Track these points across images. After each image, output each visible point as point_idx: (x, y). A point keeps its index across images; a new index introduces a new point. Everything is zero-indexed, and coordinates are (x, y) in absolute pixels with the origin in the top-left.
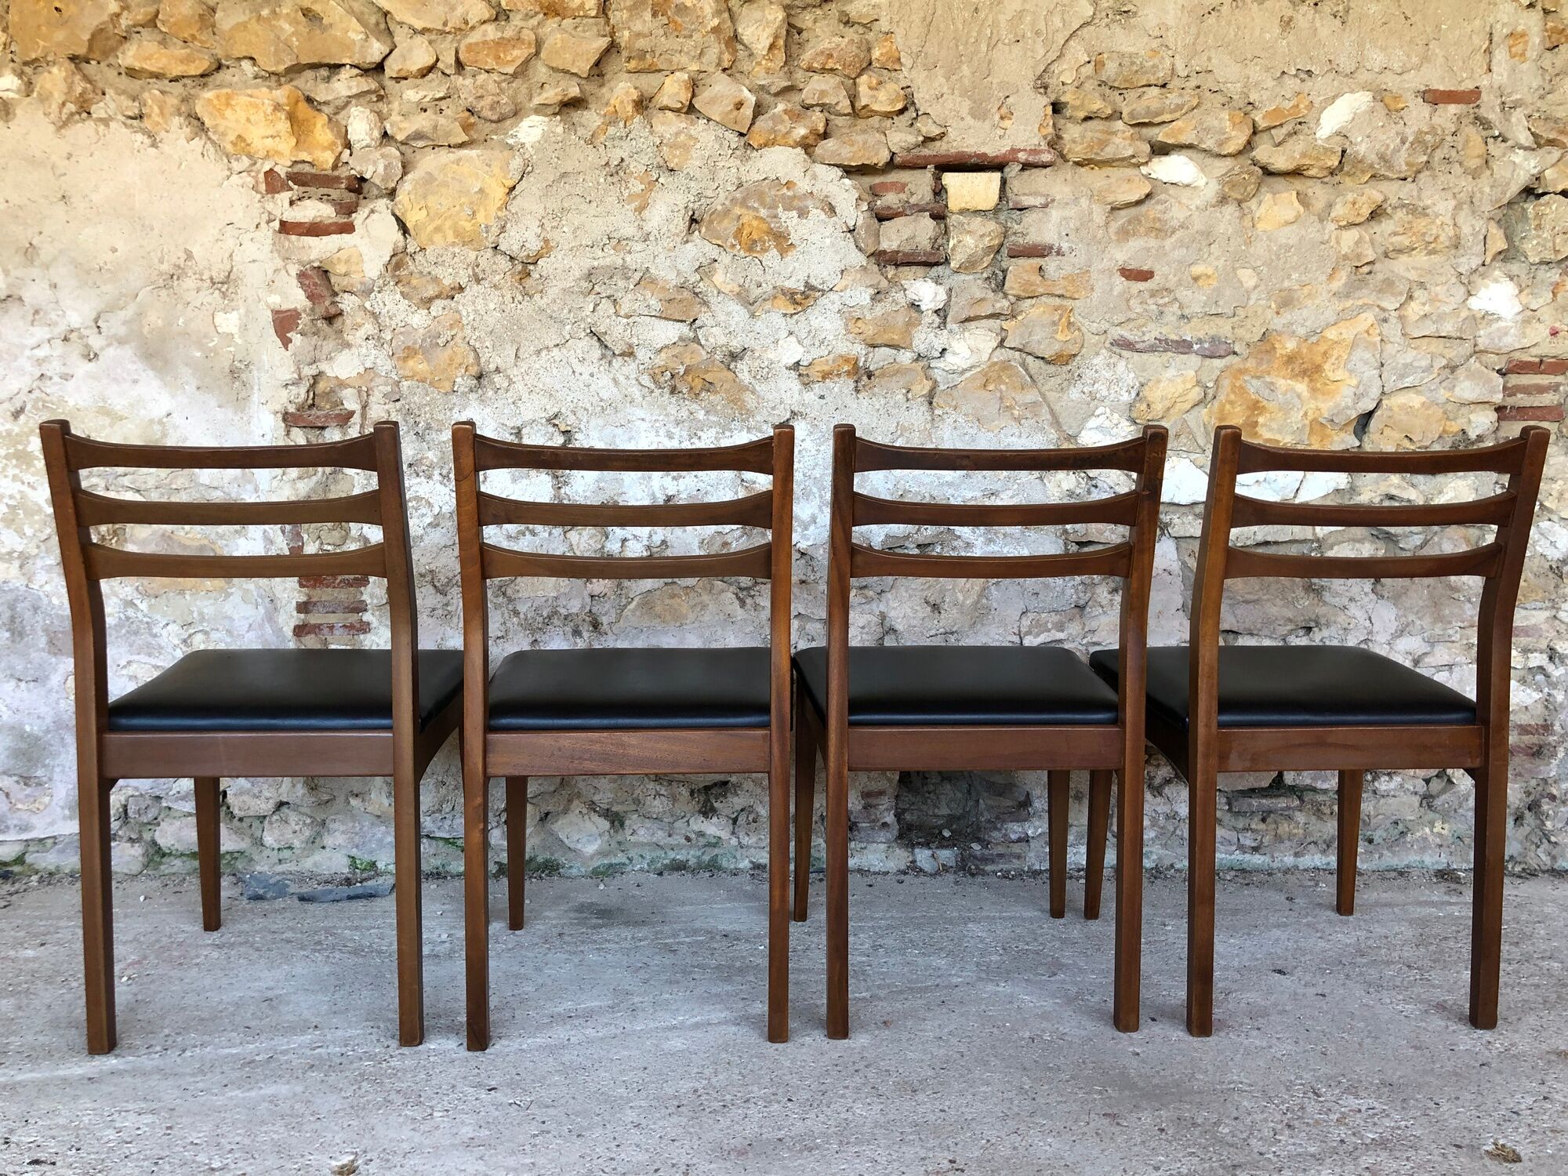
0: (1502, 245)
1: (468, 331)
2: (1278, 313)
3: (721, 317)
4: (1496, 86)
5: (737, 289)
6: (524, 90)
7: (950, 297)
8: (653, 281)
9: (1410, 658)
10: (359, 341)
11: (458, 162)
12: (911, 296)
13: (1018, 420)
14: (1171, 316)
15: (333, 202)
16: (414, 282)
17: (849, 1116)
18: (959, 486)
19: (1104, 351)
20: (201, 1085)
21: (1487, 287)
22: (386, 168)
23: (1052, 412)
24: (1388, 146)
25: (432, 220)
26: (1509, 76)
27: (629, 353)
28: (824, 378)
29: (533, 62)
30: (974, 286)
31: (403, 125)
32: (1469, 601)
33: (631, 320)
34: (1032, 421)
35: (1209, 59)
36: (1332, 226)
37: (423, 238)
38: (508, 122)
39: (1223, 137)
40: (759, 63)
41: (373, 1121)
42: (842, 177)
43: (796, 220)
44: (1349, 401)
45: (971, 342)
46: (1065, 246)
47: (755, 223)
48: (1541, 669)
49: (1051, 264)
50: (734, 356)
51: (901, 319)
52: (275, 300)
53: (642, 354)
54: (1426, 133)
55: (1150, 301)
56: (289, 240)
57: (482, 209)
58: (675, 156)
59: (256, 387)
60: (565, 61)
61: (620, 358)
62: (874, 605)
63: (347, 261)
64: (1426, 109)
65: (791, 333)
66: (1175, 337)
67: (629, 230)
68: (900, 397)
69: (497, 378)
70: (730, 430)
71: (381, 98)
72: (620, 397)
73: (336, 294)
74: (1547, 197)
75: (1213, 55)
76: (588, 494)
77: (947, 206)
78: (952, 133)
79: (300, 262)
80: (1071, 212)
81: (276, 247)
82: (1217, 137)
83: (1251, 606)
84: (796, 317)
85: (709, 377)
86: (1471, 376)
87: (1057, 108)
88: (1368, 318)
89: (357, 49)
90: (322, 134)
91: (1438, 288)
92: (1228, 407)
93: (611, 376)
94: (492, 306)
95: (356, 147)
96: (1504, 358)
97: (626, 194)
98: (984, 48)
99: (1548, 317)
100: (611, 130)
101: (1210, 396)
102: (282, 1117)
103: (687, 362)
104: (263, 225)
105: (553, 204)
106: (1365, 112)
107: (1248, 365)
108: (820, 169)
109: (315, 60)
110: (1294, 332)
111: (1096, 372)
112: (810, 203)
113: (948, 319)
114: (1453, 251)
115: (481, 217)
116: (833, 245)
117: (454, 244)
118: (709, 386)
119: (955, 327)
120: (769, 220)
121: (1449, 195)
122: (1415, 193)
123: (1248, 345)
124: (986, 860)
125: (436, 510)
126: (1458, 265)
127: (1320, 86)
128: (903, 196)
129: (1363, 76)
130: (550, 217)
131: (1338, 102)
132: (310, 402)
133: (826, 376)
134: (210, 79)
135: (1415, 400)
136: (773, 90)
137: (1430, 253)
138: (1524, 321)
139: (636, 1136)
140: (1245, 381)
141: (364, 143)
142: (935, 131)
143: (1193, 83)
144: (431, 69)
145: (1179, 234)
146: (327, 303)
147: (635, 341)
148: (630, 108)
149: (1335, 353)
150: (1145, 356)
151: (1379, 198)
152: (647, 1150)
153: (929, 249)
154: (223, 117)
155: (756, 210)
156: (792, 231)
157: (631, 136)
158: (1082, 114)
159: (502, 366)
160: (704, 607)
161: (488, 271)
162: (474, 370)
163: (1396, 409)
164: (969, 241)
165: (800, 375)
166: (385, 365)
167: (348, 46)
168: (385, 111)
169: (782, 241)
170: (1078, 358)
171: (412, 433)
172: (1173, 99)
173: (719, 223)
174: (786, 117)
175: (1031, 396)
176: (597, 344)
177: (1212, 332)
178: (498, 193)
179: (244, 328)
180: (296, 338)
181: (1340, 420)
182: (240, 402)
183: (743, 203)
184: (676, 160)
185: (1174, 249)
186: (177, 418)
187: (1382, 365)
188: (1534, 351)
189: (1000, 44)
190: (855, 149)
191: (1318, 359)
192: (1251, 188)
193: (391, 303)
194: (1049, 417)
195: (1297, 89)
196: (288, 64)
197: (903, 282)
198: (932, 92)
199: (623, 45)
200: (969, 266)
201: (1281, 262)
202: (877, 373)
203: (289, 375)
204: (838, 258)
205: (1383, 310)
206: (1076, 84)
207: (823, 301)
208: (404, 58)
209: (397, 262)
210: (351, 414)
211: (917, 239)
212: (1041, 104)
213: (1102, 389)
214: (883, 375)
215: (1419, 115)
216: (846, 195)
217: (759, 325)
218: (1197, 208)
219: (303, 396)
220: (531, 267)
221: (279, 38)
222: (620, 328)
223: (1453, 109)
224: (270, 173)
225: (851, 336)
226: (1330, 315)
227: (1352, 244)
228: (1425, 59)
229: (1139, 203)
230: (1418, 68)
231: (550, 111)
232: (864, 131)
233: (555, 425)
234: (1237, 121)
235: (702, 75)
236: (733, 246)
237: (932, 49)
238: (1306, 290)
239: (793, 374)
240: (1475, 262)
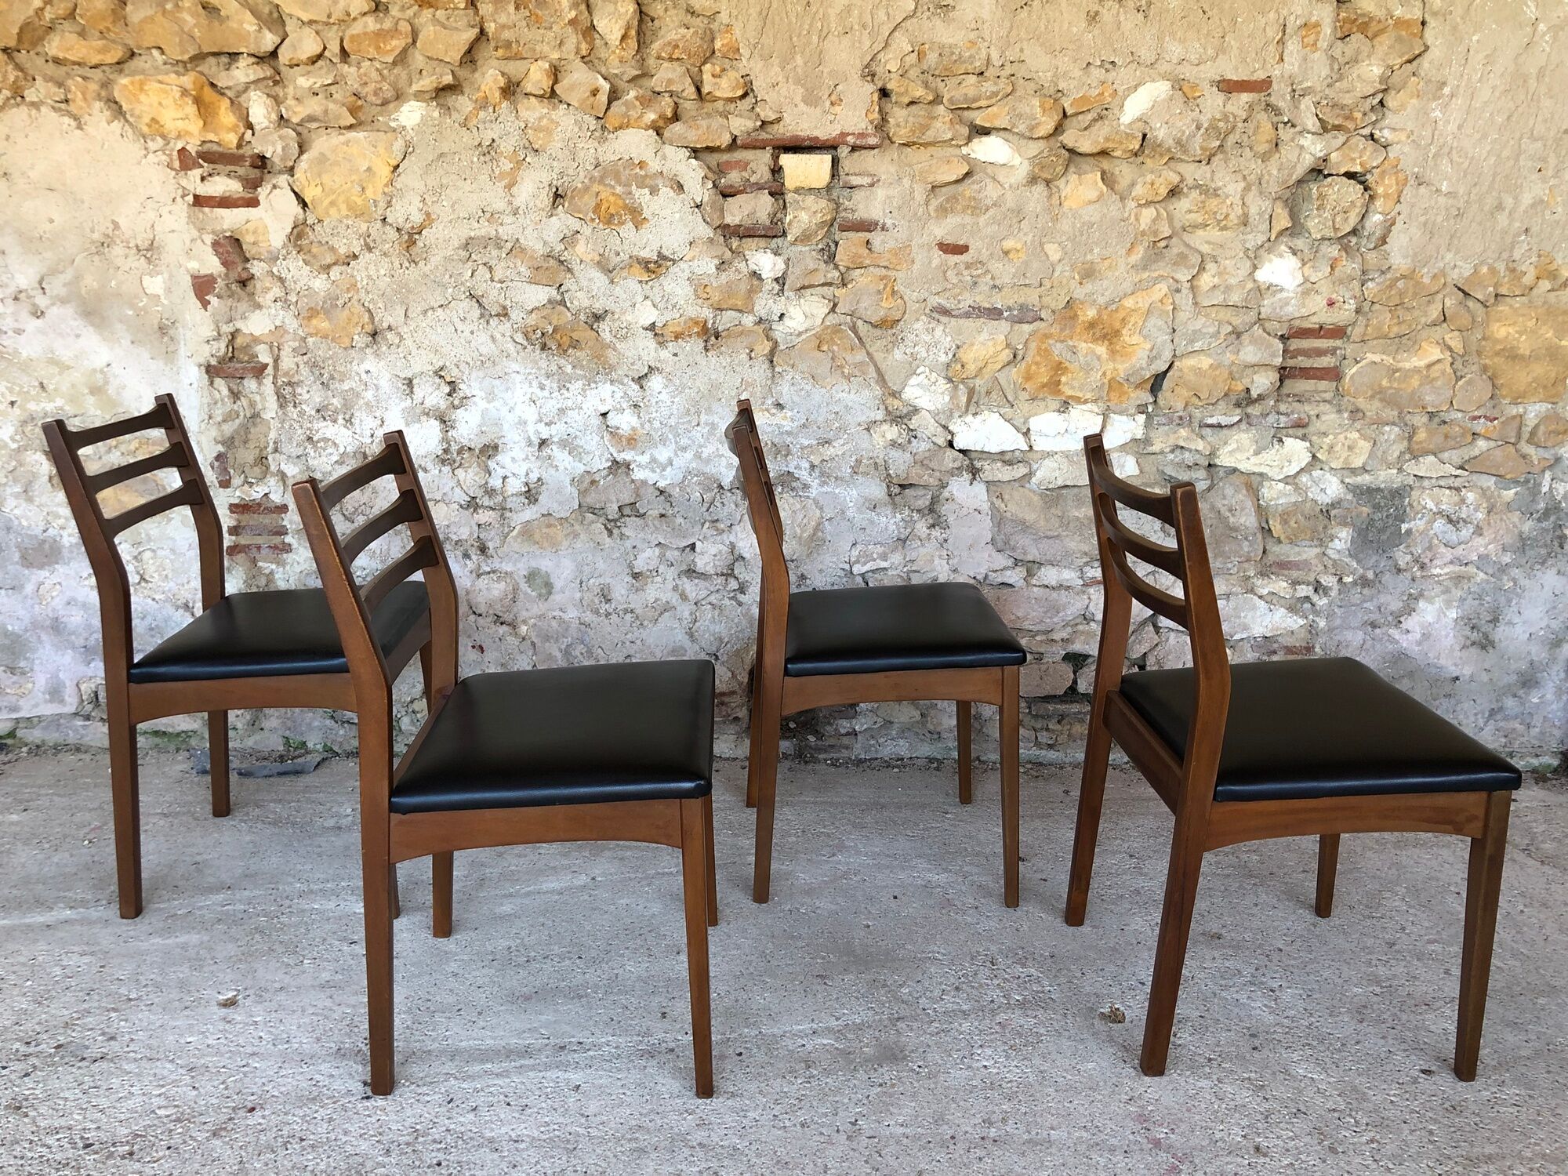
0: (1285, 223)
1: (362, 294)
2: (1081, 283)
3: (584, 283)
4: (1286, 76)
5: (597, 258)
6: (404, 76)
7: (788, 267)
8: (523, 250)
10: (269, 303)
11: (347, 143)
12: (753, 267)
13: (848, 378)
14: (983, 287)
15: (240, 178)
16: (314, 250)
17: (621, 971)
18: (797, 434)
19: (923, 317)
20: (132, 933)
21: (1270, 261)
22: (284, 149)
23: (878, 371)
24: (1184, 132)
25: (328, 195)
26: (1300, 66)
27: (504, 314)
28: (676, 338)
29: (411, 50)
30: (808, 257)
31: (296, 110)
32: (1246, 539)
33: (503, 285)
34: (861, 379)
35: (1022, 50)
36: (1132, 204)
37: (320, 212)
38: (391, 106)
39: (1033, 123)
40: (614, 52)
41: (256, 966)
42: (689, 158)
43: (648, 197)
44: (1144, 363)
45: (807, 309)
46: (889, 222)
47: (612, 199)
48: (1307, 598)
49: (876, 238)
50: (597, 318)
51: (744, 287)
52: (194, 266)
53: (515, 315)
54: (1219, 120)
55: (966, 273)
56: (203, 213)
57: (370, 186)
58: (539, 139)
59: (182, 343)
60: (439, 50)
61: (496, 318)
62: (725, 536)
63: (254, 232)
64: (1220, 98)
65: (646, 297)
66: (988, 306)
67: (500, 205)
68: (744, 356)
69: (390, 335)
70: (595, 382)
71: (276, 83)
72: (497, 352)
73: (247, 260)
74: (1330, 179)
75: (1025, 47)
76: (472, 437)
77: (783, 184)
78: (787, 118)
79: (213, 232)
80: (895, 191)
81: (191, 219)
82: (1028, 122)
83: (1051, 541)
84: (650, 283)
85: (575, 336)
86: (1254, 341)
87: (884, 93)
88: (1162, 289)
89: (252, 40)
90: (226, 117)
91: (1227, 262)
92: (1034, 367)
93: (489, 333)
94: (382, 272)
95: (257, 128)
96: (1286, 325)
97: (497, 171)
98: (815, 39)
99: (1326, 290)
100: (482, 114)
101: (1019, 357)
102: (189, 960)
103: (555, 322)
104: (179, 199)
105: (432, 181)
106: (1164, 100)
107: (1053, 330)
108: (669, 150)
109: (215, 50)
110: (1095, 301)
111: (917, 336)
112: (660, 182)
113: (786, 287)
114: (1242, 229)
115: (369, 193)
116: (681, 219)
117: (347, 216)
118: (575, 344)
119: (791, 294)
120: (624, 196)
121: (1240, 177)
122: (1208, 175)
123: (1053, 311)
124: (819, 750)
125: (342, 450)
126: (1245, 241)
127: (1123, 77)
128: (745, 175)
129: (1163, 67)
130: (431, 192)
131: (1140, 90)
132: (230, 355)
133: (677, 336)
134: (126, 66)
135: (1205, 362)
136: (626, 77)
137: (1222, 229)
138: (1303, 293)
139: (452, 983)
140: (1050, 345)
141: (263, 126)
142: (772, 117)
143: (1008, 71)
144: (320, 56)
145: (991, 212)
146: (240, 269)
147: (508, 303)
148: (497, 94)
149: (1133, 320)
150: (962, 321)
151: (1176, 179)
152: (457, 994)
153: (768, 223)
154: (140, 102)
155: (613, 187)
156: (645, 207)
157: (499, 120)
158: (907, 100)
159: (393, 324)
160: (576, 535)
161: (378, 241)
162: (369, 328)
163: (1186, 370)
164: (804, 216)
165: (656, 335)
166: (292, 324)
167: (242, 37)
168: (281, 95)
169: (637, 217)
170: (902, 323)
171: (318, 383)
172: (989, 87)
173: (582, 197)
174: (638, 103)
175: (860, 356)
176: (477, 305)
177: (1021, 300)
178: (384, 172)
179: (169, 290)
180: (213, 300)
181: (1136, 379)
182: (170, 355)
183: (601, 181)
184: (540, 142)
185: (987, 225)
186: (116, 369)
187: (1174, 331)
188: (1314, 319)
189: (830, 35)
190: (700, 132)
191: (1117, 325)
192: (1060, 169)
193: (294, 268)
194: (875, 375)
195: (1102, 78)
196: (192, 53)
197: (746, 253)
198: (768, 80)
199: (490, 34)
200: (805, 238)
201: (1084, 238)
202: (723, 334)
203: (208, 331)
204: (687, 231)
205: (1177, 281)
206: (900, 72)
207: (674, 269)
208: (294, 48)
209: (298, 234)
210: (265, 366)
211: (758, 215)
212: (869, 90)
213: (921, 351)
214: (729, 336)
215: (1213, 103)
216: (693, 174)
217: (618, 290)
218: (1011, 187)
219: (223, 350)
220: (417, 237)
221: (182, 30)
222: (495, 292)
223: (1245, 97)
224: (182, 151)
225: (700, 301)
226: (1127, 286)
227: (1149, 221)
228: (1221, 50)
229: (957, 182)
230: (1214, 59)
231: (427, 97)
232: (709, 115)
233: (441, 377)
234: (1047, 106)
235: (563, 62)
236: (593, 220)
237: (767, 40)
238: (1106, 263)
239: (650, 334)
240: (1261, 239)
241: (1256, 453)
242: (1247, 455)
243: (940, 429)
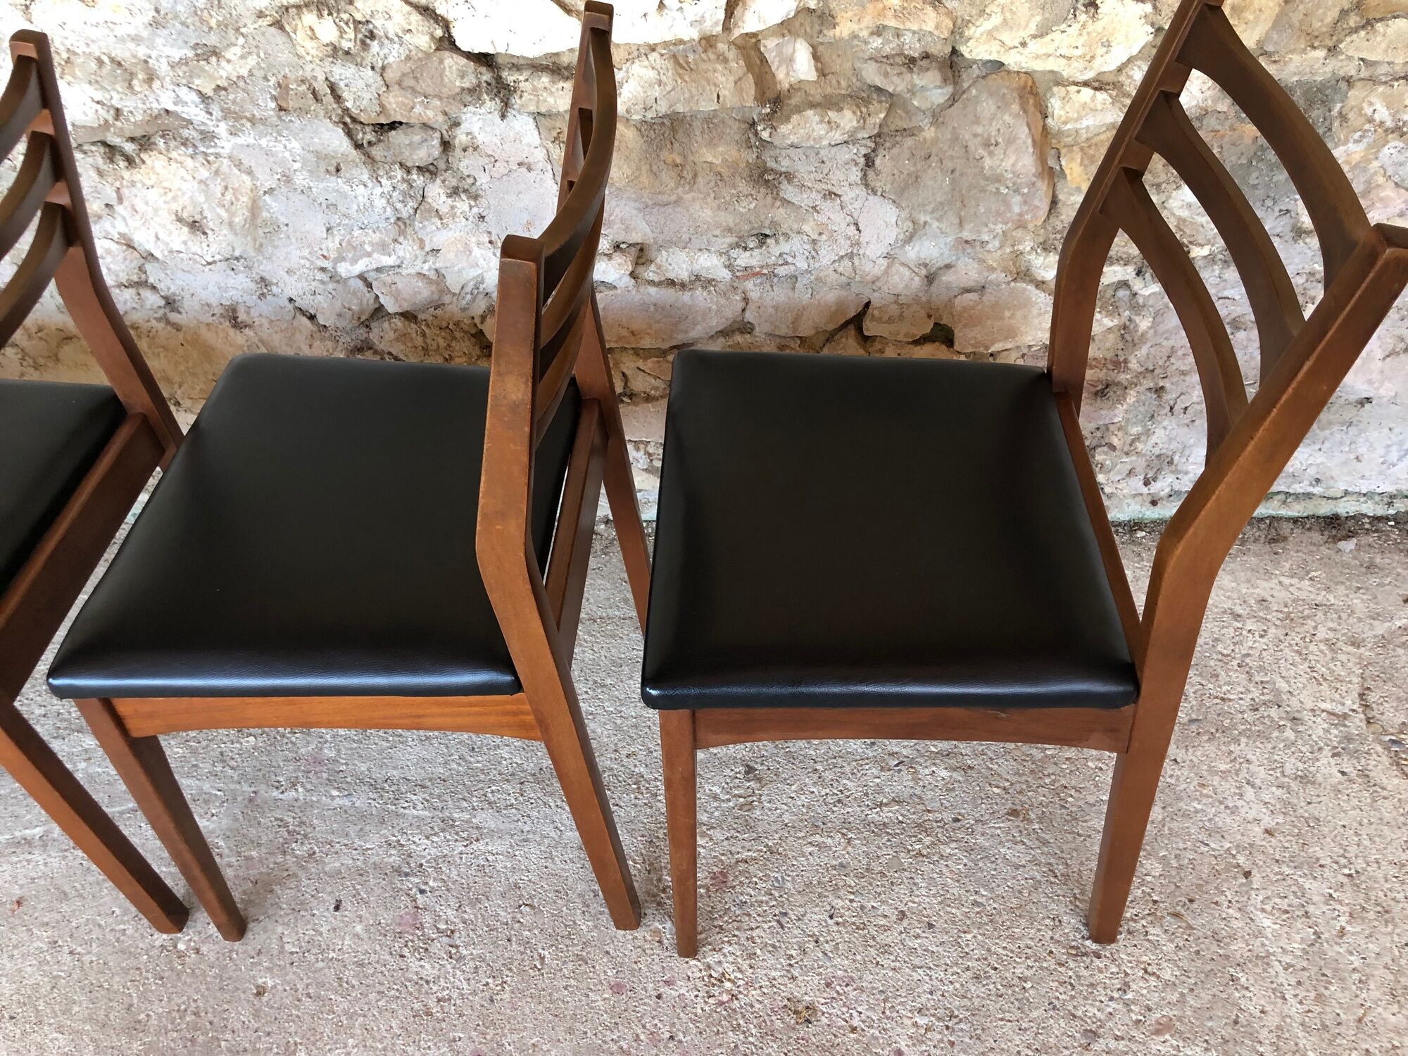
9: (924, 272)
32: (1017, 191)
48: (1125, 284)
83: (669, 210)
241: (1040, 34)
242: (1024, 34)
243: (416, 17)
